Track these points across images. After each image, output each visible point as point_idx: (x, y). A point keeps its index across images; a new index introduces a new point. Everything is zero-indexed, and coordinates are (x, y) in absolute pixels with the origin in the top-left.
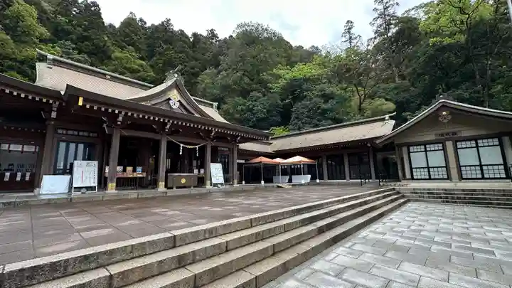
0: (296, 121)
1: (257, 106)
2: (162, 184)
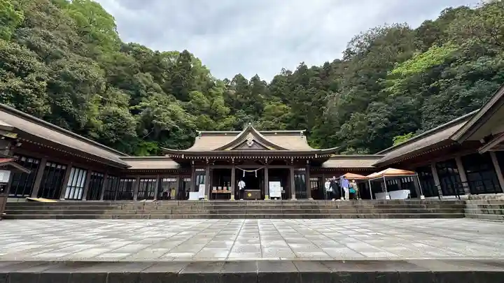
1: (375, 117)
2: (233, 196)
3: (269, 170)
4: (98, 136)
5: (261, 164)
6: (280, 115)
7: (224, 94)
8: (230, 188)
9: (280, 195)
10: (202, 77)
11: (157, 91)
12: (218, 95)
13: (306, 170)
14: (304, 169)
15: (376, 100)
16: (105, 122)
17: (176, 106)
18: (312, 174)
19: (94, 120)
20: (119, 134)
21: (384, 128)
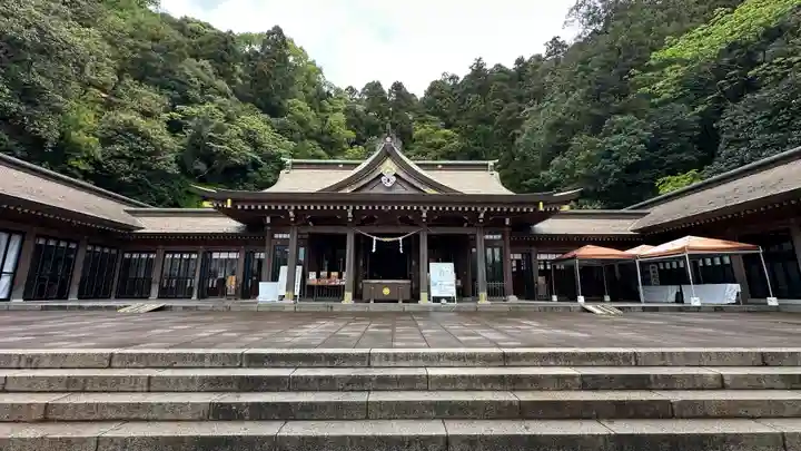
0: (732, 148)
1: (620, 142)
2: (348, 296)
3: (429, 236)
4: (90, 169)
5: (412, 224)
6: (440, 145)
7: (346, 112)
8: (344, 274)
9: (452, 292)
10: (308, 77)
11: (223, 94)
12: (335, 111)
13: (503, 238)
14: (499, 237)
15: (621, 112)
16: (106, 141)
17: (257, 122)
18: (515, 246)
19: (78, 136)
20: (142, 167)
21: (637, 162)
